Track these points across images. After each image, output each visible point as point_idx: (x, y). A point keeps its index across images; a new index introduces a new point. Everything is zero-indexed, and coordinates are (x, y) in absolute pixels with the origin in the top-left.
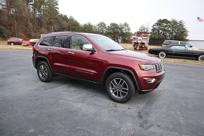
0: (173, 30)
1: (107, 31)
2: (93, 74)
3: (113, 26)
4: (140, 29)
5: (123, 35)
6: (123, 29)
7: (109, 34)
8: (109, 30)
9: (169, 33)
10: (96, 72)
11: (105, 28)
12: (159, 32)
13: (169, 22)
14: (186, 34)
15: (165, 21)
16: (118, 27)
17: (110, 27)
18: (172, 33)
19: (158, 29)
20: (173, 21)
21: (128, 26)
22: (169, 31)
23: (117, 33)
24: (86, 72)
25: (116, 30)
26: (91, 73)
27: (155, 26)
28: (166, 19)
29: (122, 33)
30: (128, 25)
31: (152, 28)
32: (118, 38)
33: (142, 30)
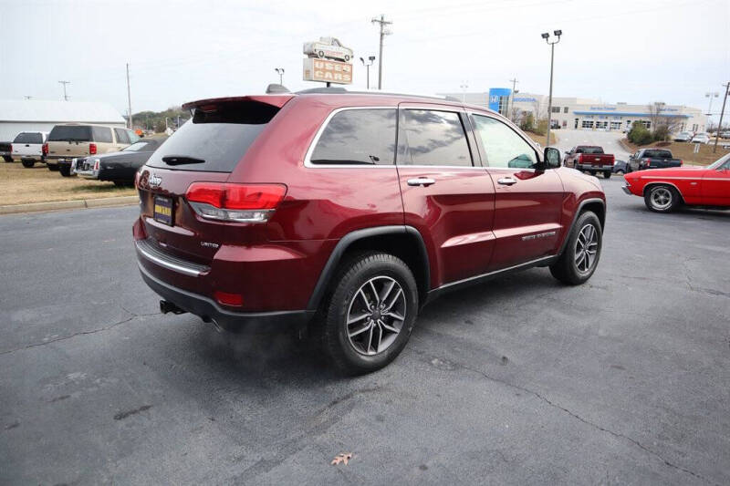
2: (555, 233)
10: (560, 226)
26: (552, 233)
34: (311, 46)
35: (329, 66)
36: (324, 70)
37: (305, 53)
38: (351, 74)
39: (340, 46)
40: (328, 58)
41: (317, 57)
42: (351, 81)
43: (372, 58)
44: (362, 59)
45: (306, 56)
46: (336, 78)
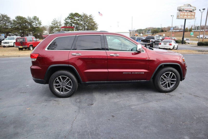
0: (85, 24)
1: (13, 26)
2: (144, 73)
3: (20, 20)
4: (53, 23)
5: (33, 30)
6: (33, 24)
7: (15, 29)
8: (15, 25)
9: (81, 27)
10: (147, 71)
11: (10, 22)
12: (72, 25)
13: (80, 15)
14: (96, 27)
15: (76, 15)
16: (26, 21)
17: (16, 21)
18: (84, 27)
19: (71, 23)
20: (84, 15)
21: (38, 20)
22: (82, 24)
23: (26, 28)
24: (136, 73)
25: (24, 25)
26: (142, 73)
27: (67, 20)
28: (77, 13)
29: (33, 28)
30: (38, 18)
31: (65, 22)
32: (28, 34)
33: (55, 24)
34: (180, 8)
35: (186, 14)
36: (184, 15)
37: (178, 10)
38: (194, 16)
39: (191, 6)
40: (186, 11)
41: (182, 11)
42: (194, 18)
43: (204, 9)
44: (200, 10)
45: (178, 11)
46: (188, 17)
